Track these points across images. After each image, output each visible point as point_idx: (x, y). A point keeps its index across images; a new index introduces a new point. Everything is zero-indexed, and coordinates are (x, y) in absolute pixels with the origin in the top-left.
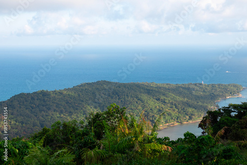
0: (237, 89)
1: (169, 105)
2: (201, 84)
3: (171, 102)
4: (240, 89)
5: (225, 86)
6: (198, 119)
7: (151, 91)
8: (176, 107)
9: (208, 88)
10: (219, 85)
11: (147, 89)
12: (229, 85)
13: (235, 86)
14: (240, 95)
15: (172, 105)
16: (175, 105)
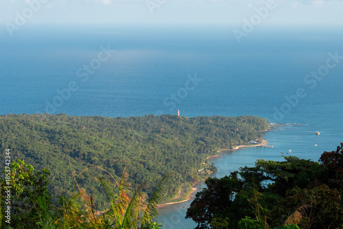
0: (257, 129)
1: (100, 168)
2: (175, 117)
3: (104, 159)
4: (263, 128)
5: (230, 120)
6: (169, 198)
7: (57, 136)
8: (116, 173)
9: (191, 126)
10: (216, 119)
11: (47, 131)
12: (238, 119)
13: (251, 121)
14: (264, 143)
15: (109, 166)
16: (115, 167)
